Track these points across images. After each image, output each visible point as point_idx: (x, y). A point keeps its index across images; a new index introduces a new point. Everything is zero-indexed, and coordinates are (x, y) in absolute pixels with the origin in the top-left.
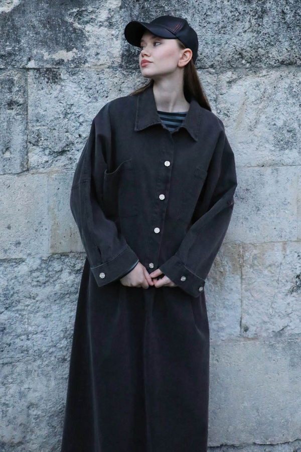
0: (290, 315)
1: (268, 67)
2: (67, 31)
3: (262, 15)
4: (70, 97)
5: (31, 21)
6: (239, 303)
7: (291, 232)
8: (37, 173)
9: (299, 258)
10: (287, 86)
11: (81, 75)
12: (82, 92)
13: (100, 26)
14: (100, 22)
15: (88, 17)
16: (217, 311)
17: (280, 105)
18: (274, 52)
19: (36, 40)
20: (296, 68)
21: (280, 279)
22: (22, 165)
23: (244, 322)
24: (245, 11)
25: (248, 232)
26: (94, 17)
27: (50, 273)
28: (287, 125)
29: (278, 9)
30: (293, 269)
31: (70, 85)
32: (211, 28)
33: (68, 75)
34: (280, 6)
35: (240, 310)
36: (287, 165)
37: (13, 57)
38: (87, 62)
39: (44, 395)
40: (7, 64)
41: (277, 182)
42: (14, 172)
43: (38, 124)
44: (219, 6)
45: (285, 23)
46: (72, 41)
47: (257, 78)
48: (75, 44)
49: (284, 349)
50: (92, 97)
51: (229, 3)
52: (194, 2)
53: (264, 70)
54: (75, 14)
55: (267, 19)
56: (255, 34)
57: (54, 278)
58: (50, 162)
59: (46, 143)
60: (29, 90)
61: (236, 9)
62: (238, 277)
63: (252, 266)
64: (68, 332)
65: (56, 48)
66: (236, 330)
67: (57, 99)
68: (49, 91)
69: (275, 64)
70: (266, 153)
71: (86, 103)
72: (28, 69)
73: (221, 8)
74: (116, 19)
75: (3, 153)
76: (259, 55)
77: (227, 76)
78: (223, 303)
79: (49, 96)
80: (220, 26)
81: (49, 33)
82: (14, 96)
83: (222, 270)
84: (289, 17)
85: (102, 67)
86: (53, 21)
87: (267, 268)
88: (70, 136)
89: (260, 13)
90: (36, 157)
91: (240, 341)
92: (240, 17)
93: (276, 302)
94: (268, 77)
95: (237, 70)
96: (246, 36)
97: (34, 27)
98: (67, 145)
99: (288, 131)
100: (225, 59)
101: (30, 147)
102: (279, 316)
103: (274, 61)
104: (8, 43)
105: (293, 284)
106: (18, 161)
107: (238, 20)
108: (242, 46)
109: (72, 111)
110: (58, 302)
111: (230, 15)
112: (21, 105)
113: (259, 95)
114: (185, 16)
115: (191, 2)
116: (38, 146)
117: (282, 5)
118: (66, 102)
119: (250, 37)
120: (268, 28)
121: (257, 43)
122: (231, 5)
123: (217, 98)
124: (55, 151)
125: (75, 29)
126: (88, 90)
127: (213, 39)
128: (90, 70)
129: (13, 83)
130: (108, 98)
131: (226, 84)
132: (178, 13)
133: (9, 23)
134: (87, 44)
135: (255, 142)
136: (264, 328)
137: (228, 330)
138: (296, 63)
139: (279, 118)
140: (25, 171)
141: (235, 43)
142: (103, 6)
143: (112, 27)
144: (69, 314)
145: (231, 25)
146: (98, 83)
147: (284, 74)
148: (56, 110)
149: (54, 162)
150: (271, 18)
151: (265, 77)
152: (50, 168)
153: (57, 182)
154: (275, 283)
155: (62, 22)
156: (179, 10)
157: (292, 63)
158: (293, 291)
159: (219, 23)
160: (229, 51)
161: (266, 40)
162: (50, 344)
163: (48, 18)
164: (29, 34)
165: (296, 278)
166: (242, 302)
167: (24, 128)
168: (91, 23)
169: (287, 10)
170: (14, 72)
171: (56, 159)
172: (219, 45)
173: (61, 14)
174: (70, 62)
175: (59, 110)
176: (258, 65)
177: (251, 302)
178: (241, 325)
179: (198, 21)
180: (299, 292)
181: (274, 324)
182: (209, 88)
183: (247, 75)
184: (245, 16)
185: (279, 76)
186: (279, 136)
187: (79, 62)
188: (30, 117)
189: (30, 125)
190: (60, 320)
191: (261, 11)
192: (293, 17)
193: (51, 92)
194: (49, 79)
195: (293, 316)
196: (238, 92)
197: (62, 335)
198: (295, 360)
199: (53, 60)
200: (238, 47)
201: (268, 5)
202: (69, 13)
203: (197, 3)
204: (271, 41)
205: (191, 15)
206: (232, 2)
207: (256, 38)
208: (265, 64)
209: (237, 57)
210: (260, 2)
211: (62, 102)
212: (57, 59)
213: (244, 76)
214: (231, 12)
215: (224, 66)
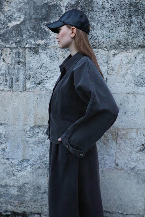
0: (138, 161)
1: (132, 48)
2: (42, 31)
3: (130, 24)
4: (43, 60)
5: (27, 28)
6: (114, 154)
7: (141, 125)
8: (29, 91)
9: (144, 136)
10: (142, 57)
11: (48, 50)
12: (48, 58)
16: (104, 156)
17: (138, 66)
18: (135, 41)
19: (29, 35)
21: (134, 145)
22: (23, 88)
23: (116, 162)
24: (122, 22)
25: (120, 123)
27: (34, 133)
28: (141, 75)
29: (138, 21)
30: (141, 141)
31: (43, 55)
32: (106, 30)
33: (42, 51)
34: (139, 19)
35: (115, 157)
36: (140, 94)
37: (20, 43)
38: (50, 45)
39: (32, 180)
40: (18, 46)
41: (135, 101)
42: (20, 90)
43: (30, 71)
44: (109, 20)
45: (141, 27)
46: (44, 36)
47: (127, 53)
48: (45, 37)
49: (134, 176)
50: (52, 60)
51: (114, 18)
53: (130, 49)
54: (45, 24)
55: (133, 26)
56: (126, 32)
57: (36, 135)
58: (34, 87)
59: (33, 79)
60: (26, 57)
61: (118, 21)
62: (115, 142)
63: (121, 138)
64: (41, 157)
65: (37, 39)
66: (113, 165)
67: (37, 61)
68: (34, 57)
70: (130, 88)
71: (49, 62)
72: (26, 48)
73: (111, 21)
75: (16, 83)
76: (128, 42)
77: (113, 52)
78: (108, 153)
80: (110, 29)
81: (34, 33)
82: (20, 59)
83: (108, 139)
84: (144, 25)
85: (56, 47)
86: (36, 27)
87: (128, 140)
88: (42, 77)
89: (129, 23)
90: (29, 85)
91: (114, 170)
92: (120, 25)
93: (132, 155)
94: (132, 53)
95: (117, 49)
96: (122, 34)
97: (28, 30)
98: (41, 80)
99: (141, 78)
100: (112, 44)
101: (27, 80)
102: (133, 161)
103: (136, 45)
104: (18, 37)
105: (140, 148)
106: (22, 86)
107: (119, 26)
108: (120, 38)
109: (44, 66)
110: (37, 145)
111: (115, 24)
112: (23, 63)
113: (128, 61)
114: (93, 24)
115: (97, 18)
116: (30, 80)
117: (140, 19)
118: (41, 62)
119: (124, 34)
120: (133, 30)
121: (127, 37)
122: (116, 19)
123: (108, 62)
124: (36, 82)
125: (45, 31)
126: (50, 57)
127: (106, 35)
128: (51, 48)
129: (20, 53)
130: (59, 61)
131: (112, 56)
133: (19, 29)
134: (50, 37)
135: (125, 83)
136: (126, 166)
137: (109, 165)
139: (137, 72)
140: (24, 90)
141: (117, 37)
144: (41, 150)
145: (115, 28)
146: (55, 54)
147: (140, 52)
148: (37, 65)
149: (36, 87)
150: (135, 25)
151: (131, 53)
152: (34, 90)
153: (37, 96)
154: (132, 147)
155: (40, 28)
157: (144, 46)
158: (140, 151)
159: (109, 27)
160: (114, 40)
161: (132, 36)
162: (34, 161)
163: (34, 26)
164: (26, 33)
165: (142, 145)
166: (116, 153)
167: (24, 73)
169: (143, 21)
170: (20, 49)
171: (37, 86)
172: (109, 37)
173: (40, 24)
174: (43, 45)
175: (38, 65)
176: (128, 47)
178: (115, 163)
179: (100, 27)
180: (143, 151)
181: (130, 164)
182: (104, 57)
183: (123, 52)
184: (122, 24)
185: (138, 52)
186: (137, 80)
187: (47, 45)
188: (26, 68)
189: (26, 71)
190: (38, 152)
191: (130, 22)
193: (35, 58)
194: (34, 52)
195: (140, 162)
196: (118, 59)
197: (38, 158)
198: (139, 181)
199: (36, 44)
200: (118, 39)
201: (133, 19)
202: (43, 24)
203: (99, 18)
204: (134, 36)
205: (96, 24)
206: (116, 18)
207: (127, 34)
208: (131, 46)
209: (117, 43)
210: (130, 18)
211: (39, 62)
212: (38, 43)
213: (121, 52)
214: (115, 22)
215: (111, 47)
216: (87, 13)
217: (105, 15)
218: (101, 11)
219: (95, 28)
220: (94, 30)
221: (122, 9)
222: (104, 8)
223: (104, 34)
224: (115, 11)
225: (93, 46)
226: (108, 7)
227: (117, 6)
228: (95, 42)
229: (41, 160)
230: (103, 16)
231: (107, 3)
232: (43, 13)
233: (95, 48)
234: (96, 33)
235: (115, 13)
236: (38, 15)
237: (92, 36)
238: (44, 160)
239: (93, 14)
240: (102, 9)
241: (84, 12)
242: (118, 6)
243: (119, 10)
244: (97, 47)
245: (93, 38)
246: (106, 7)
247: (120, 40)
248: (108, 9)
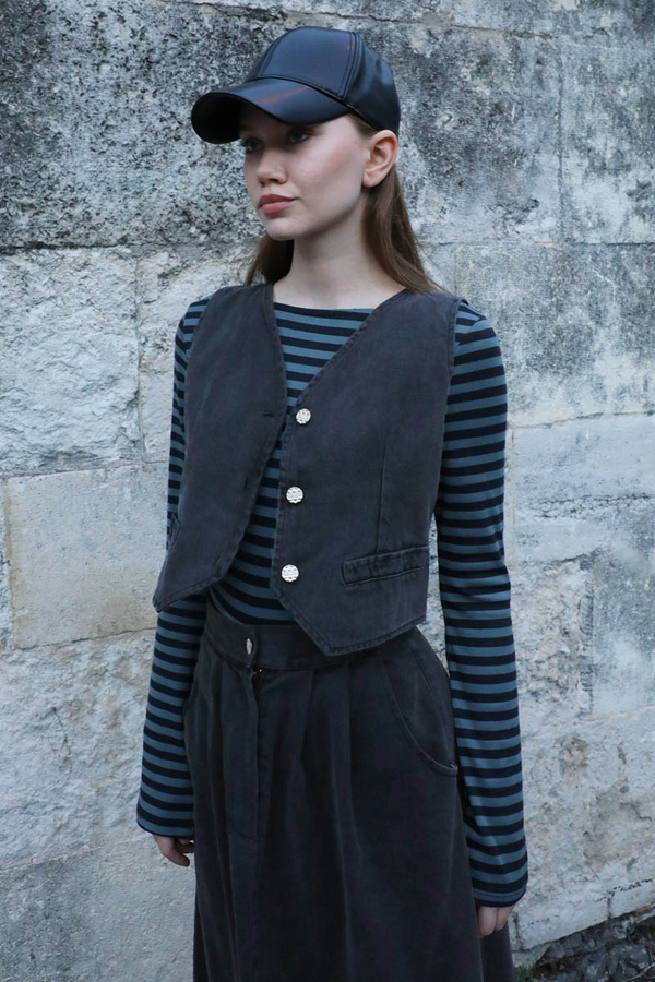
1: (245, 241)
32: (118, 156)
44: (133, 106)
47: (223, 266)
51: (156, 101)
52: (77, 96)
53: (237, 247)
56: (215, 169)
61: (172, 113)
73: (139, 111)
76: (225, 216)
77: (159, 261)
80: (139, 150)
92: (182, 133)
95: (179, 249)
96: (197, 175)
100: (152, 225)
103: (258, 227)
107: (177, 139)
108: (189, 195)
111: (158, 126)
114: (56, 127)
115: (70, 96)
119: (205, 175)
121: (220, 190)
122: (162, 105)
123: (137, 311)
127: (123, 180)
131: (156, 280)
132: (39, 119)
141: (173, 190)
145: (163, 149)
156: (41, 114)
159: (135, 144)
160: (160, 206)
161: (239, 184)
172: (137, 193)
176: (224, 237)
179: (88, 140)
182: (120, 289)
183: (202, 259)
196: (184, 297)
200: (179, 199)
203: (84, 98)
205: (70, 126)
206: (163, 98)
207: (218, 178)
208: (239, 234)
209: (177, 219)
213: (195, 261)
214: (162, 120)
215: (150, 240)
216: (19, 65)
217: (112, 82)
218: (90, 61)
219: (63, 144)
220: (59, 155)
221: (189, 58)
222: (104, 48)
223: (109, 176)
224: (158, 63)
225: (62, 235)
226: (124, 45)
227: (165, 41)
228: (71, 216)
230: (100, 85)
231: (117, 24)
233: (73, 246)
234: (72, 170)
235: (159, 77)
237: (51, 188)
239: (48, 76)
240: (94, 52)
241: (4, 60)
242: (172, 43)
243: (177, 60)
244: (82, 241)
245: (57, 195)
246: (113, 41)
247: (189, 204)
248: (121, 55)
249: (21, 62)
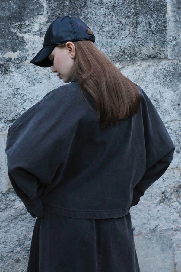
0: (160, 218)
1: (141, 60)
2: (13, 38)
3: (136, 26)
4: (17, 83)
9: (163, 181)
10: (153, 72)
11: (24, 68)
12: (25, 80)
13: (34, 35)
14: (34, 32)
15: (26, 29)
17: (149, 84)
18: (144, 50)
20: (158, 60)
21: (153, 195)
24: (126, 23)
26: (30, 29)
27: (7, 202)
28: (153, 96)
29: (147, 21)
30: (160, 188)
31: (17, 75)
32: (105, 35)
33: (15, 69)
34: (147, 19)
38: (27, 59)
44: (110, 20)
46: (16, 45)
47: (134, 67)
48: (18, 47)
49: (157, 240)
50: (31, 83)
51: (116, 18)
52: (94, 18)
53: (138, 61)
54: (17, 27)
55: (140, 28)
56: (132, 38)
57: (11, 205)
58: (5, 127)
61: (121, 22)
64: (21, 241)
65: (6, 50)
67: (8, 85)
68: (3, 79)
69: (145, 57)
71: (27, 87)
73: (111, 22)
74: (44, 30)
76: (135, 52)
79: (3, 83)
80: (111, 33)
84: (153, 26)
86: (3, 32)
88: (17, 109)
89: (135, 25)
92: (123, 28)
93: (150, 210)
94: (141, 66)
95: (122, 62)
96: (127, 40)
98: (16, 115)
99: (154, 100)
100: (114, 55)
102: (153, 219)
103: (145, 55)
105: (160, 198)
107: (122, 29)
108: (125, 46)
109: (18, 93)
110: (13, 221)
111: (117, 26)
115: (92, 18)
117: (149, 18)
118: (14, 87)
119: (130, 40)
120: (140, 34)
121: (134, 44)
122: (117, 19)
124: (9, 120)
125: (18, 37)
126: (29, 78)
127: (107, 42)
130: (42, 83)
134: (27, 47)
136: (144, 228)
138: (158, 56)
141: (120, 45)
142: (36, 21)
143: (42, 35)
144: (21, 228)
145: (118, 32)
146: (35, 73)
147: (151, 64)
148: (8, 92)
149: (8, 127)
150: (142, 28)
151: (139, 66)
152: (5, 132)
154: (149, 198)
155: (9, 33)
157: (156, 56)
158: (161, 202)
159: (110, 31)
160: (117, 50)
161: (139, 42)
162: (9, 251)
165: (162, 194)
168: (28, 33)
169: (152, 22)
171: (9, 125)
172: (110, 46)
173: (8, 27)
174: (16, 60)
175: (10, 92)
176: (135, 58)
177: (135, 211)
179: (97, 31)
180: (164, 202)
181: (150, 224)
183: (129, 65)
184: (126, 27)
185: (148, 65)
187: (22, 59)
190: (15, 233)
191: (136, 23)
192: (156, 26)
193: (4, 80)
194: (2, 71)
195: (162, 218)
197: (17, 243)
198: (164, 247)
199: (4, 58)
200: (122, 47)
201: (140, 19)
202: (13, 26)
203: (96, 19)
204: (142, 43)
205: (92, 27)
206: (118, 17)
207: (133, 41)
208: (139, 57)
209: (121, 53)
210: (135, 17)
211: (12, 86)
212: (7, 58)
213: (126, 66)
214: (118, 24)
215: (114, 60)
216: (79, 9)
217: (104, 13)
218: (98, 7)
221: (125, 5)
222: (102, 3)
223: (103, 41)
224: (117, 7)
226: (107, 2)
229: (21, 246)
230: (101, 14)
232: (12, 9)
235: (117, 11)
236: (5, 11)
238: (25, 244)
239: (87, 12)
240: (99, 4)
241: (75, 8)
243: (122, 6)
247: (125, 49)
248: (106, 5)
249: (79, 8)
